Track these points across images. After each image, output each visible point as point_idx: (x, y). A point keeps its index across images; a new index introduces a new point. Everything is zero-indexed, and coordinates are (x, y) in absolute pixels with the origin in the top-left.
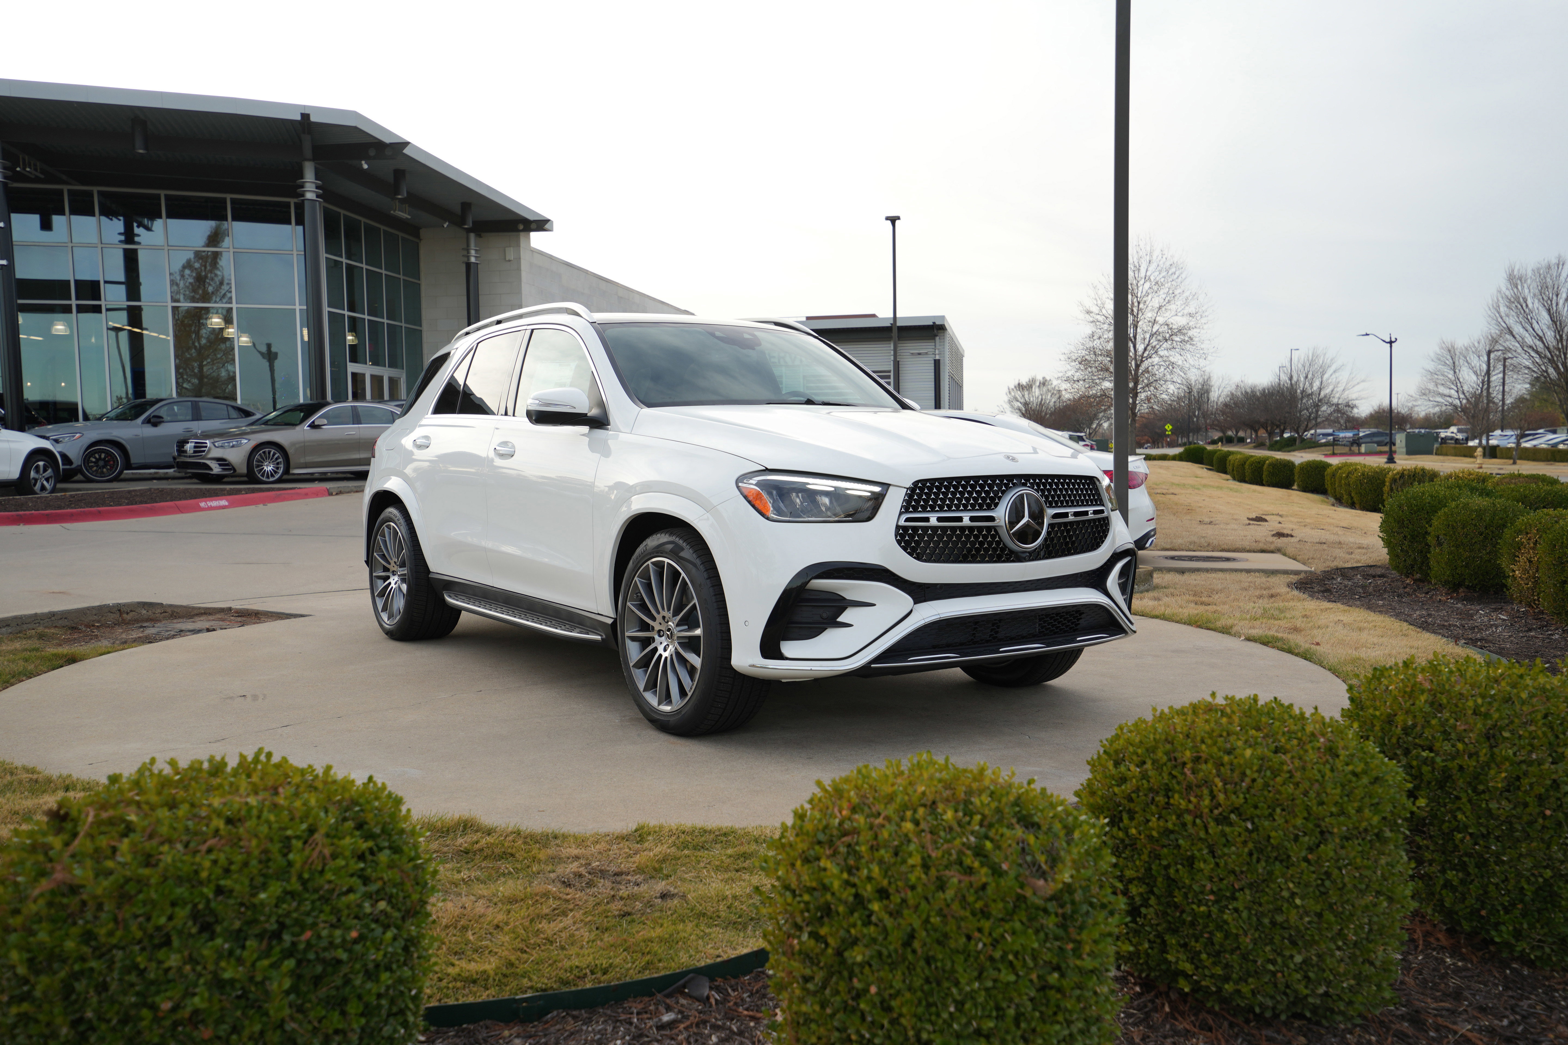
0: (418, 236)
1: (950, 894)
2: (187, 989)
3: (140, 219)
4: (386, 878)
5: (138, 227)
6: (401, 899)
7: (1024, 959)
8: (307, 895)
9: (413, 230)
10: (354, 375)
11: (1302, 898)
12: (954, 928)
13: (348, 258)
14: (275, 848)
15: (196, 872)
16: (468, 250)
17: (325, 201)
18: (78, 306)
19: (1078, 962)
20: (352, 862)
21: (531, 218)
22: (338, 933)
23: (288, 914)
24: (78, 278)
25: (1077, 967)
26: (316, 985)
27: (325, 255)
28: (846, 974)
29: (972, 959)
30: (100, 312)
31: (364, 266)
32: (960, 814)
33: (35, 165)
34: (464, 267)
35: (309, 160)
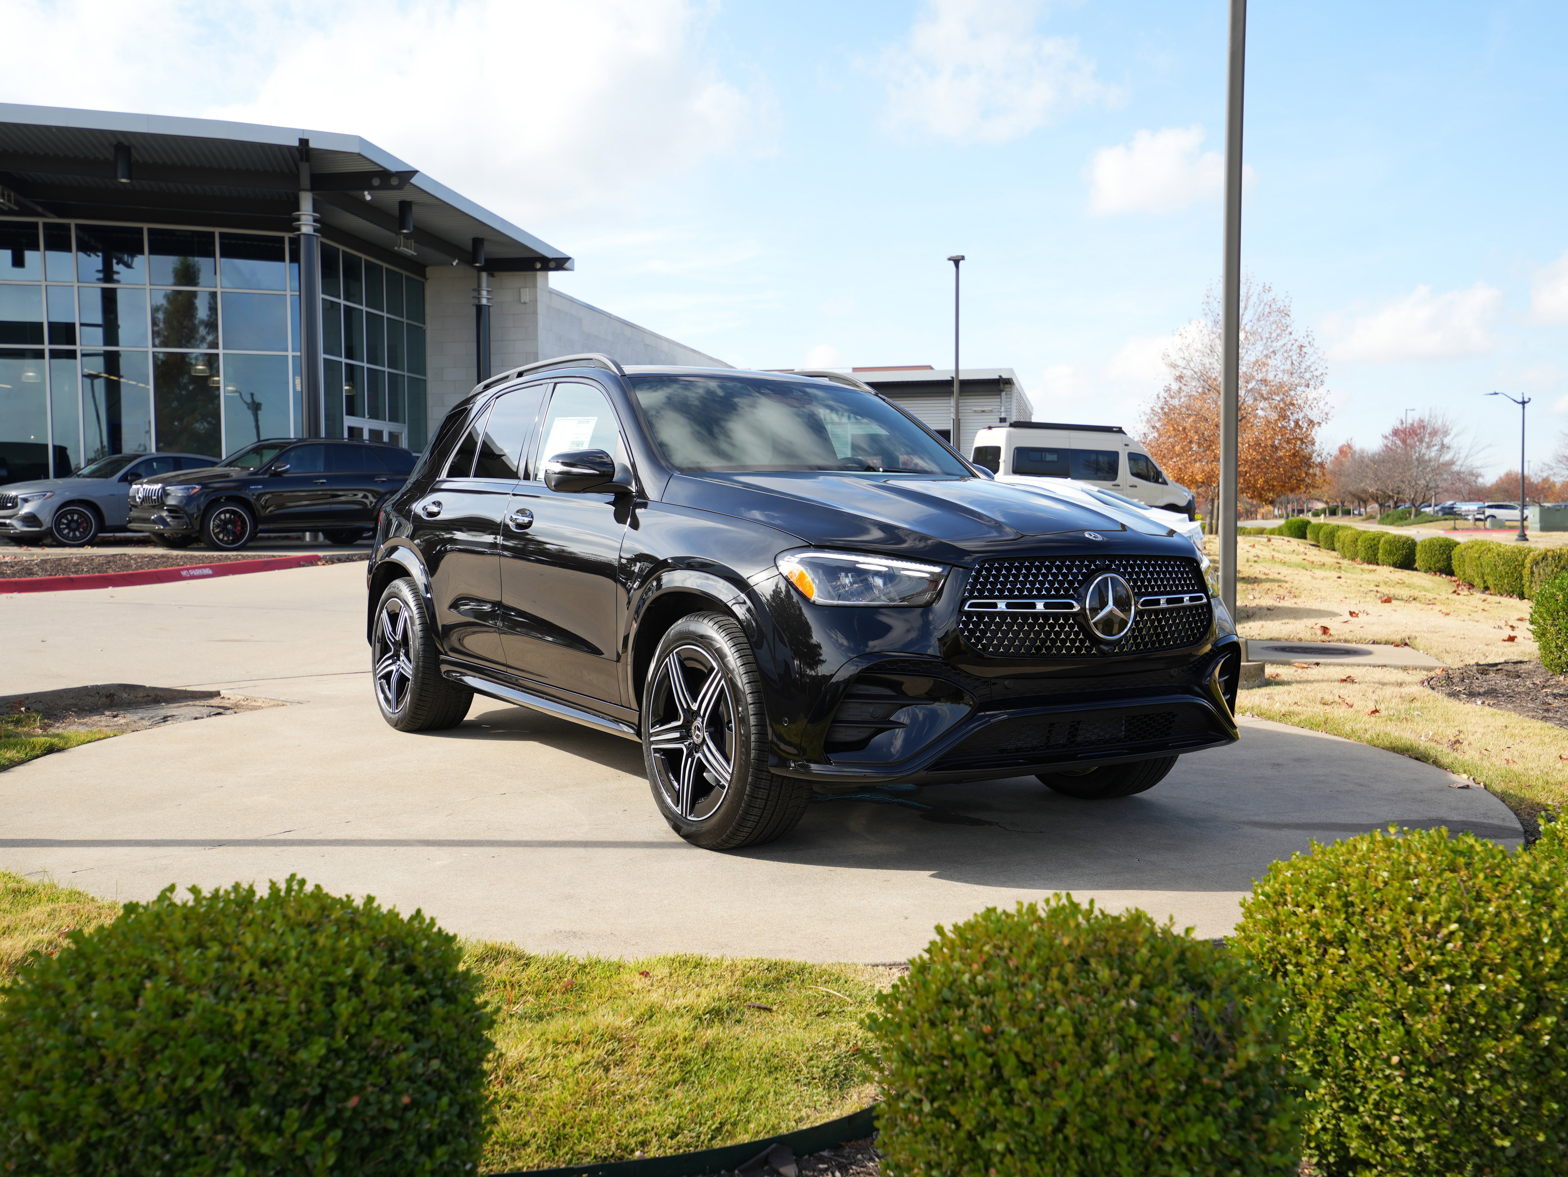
0: (424, 275)
1: (1108, 1070)
2: (218, 1163)
3: (119, 255)
4: (440, 1033)
5: (118, 263)
6: (456, 1057)
7: (1200, 1152)
8: (353, 1054)
9: (418, 268)
10: (351, 429)
12: (1115, 1112)
13: (346, 299)
14: (318, 998)
15: (229, 1025)
16: (478, 290)
17: (323, 236)
18: (51, 351)
19: (1264, 1157)
20: (403, 1014)
21: (550, 255)
22: (387, 1098)
23: (332, 1075)
24: (52, 320)
25: (1262, 1162)
26: (363, 1159)
27: (322, 296)
28: (980, 1163)
29: (1137, 1151)
30: (75, 357)
31: (364, 308)
32: (1116, 972)
33: (9, 196)
34: (474, 310)
35: (307, 191)
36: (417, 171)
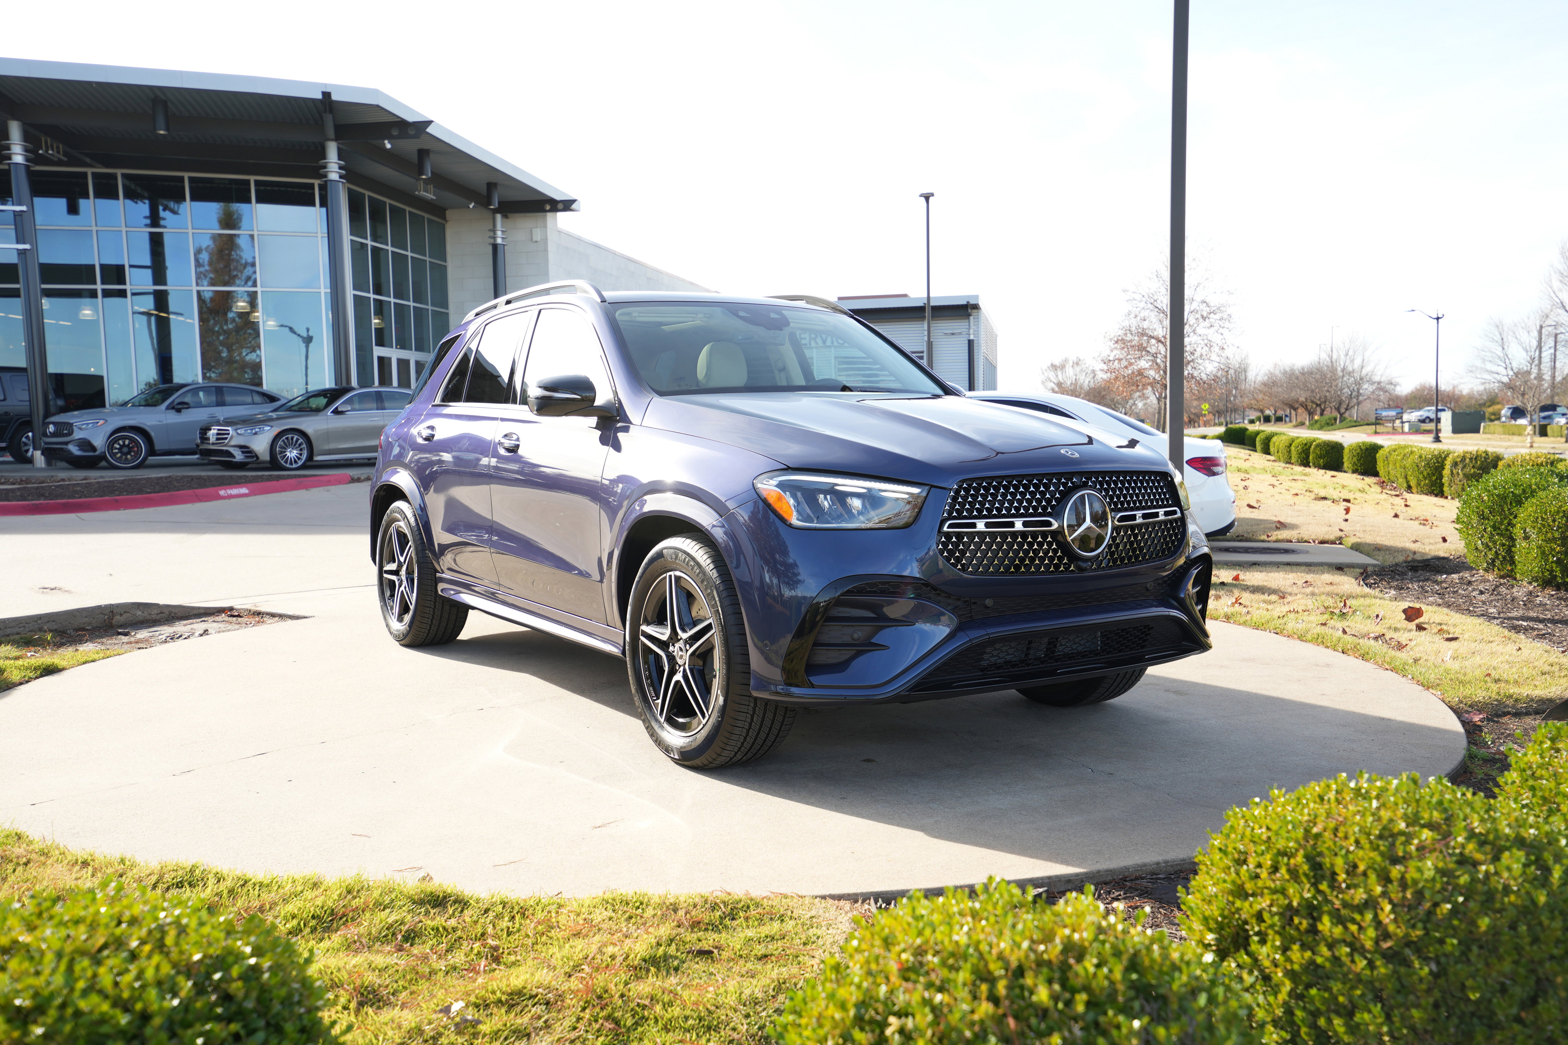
0: (444, 218)
3: (165, 202)
5: (164, 210)
9: (439, 211)
10: (381, 359)
13: (373, 240)
16: (494, 230)
17: (348, 181)
18: (103, 290)
21: (558, 198)
24: (104, 262)
27: (350, 237)
30: (125, 296)
31: (390, 248)
33: (58, 148)
34: (490, 249)
35: (332, 140)
36: (431, 122)
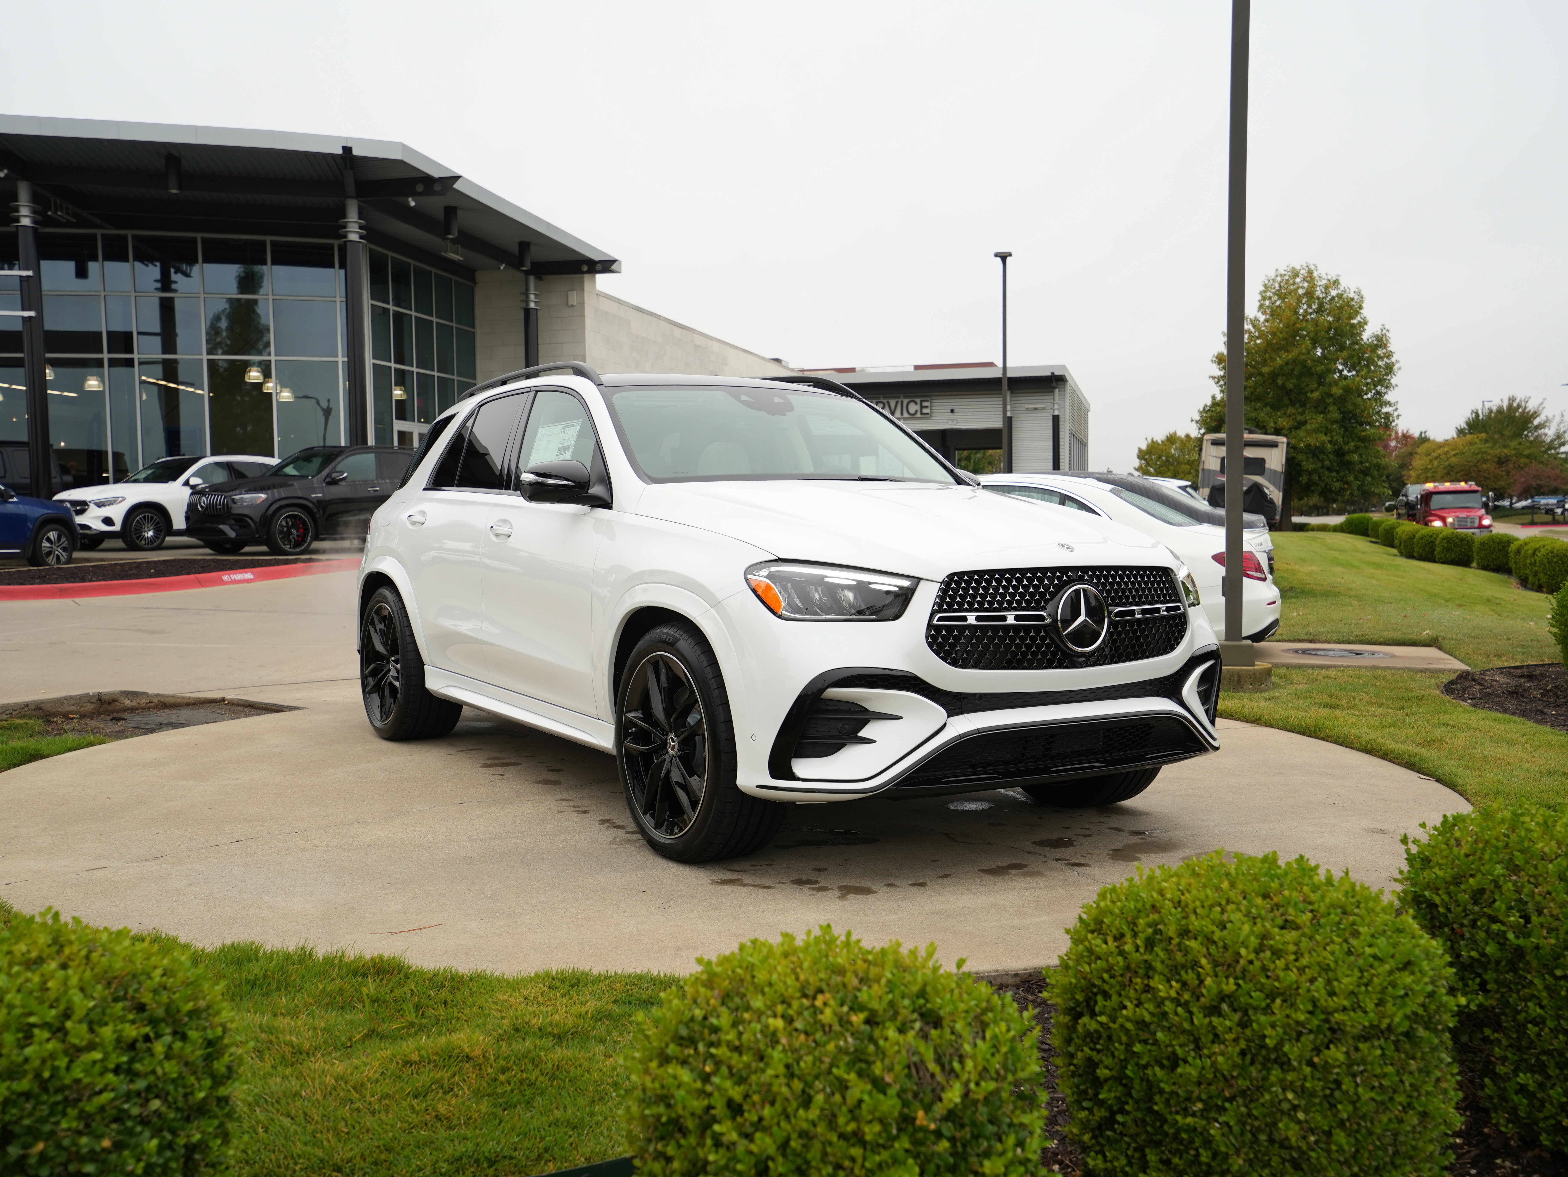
0: (473, 280)
3: (177, 265)
5: (176, 273)
9: (468, 273)
10: (401, 434)
11: (1306, 1112)
12: (819, 1154)
13: (396, 305)
16: (526, 294)
17: (371, 242)
18: (110, 359)
21: (596, 258)
24: (111, 329)
27: (371, 302)
30: (132, 366)
31: (413, 313)
33: (67, 208)
34: (522, 314)
35: (353, 197)
36: (459, 177)
